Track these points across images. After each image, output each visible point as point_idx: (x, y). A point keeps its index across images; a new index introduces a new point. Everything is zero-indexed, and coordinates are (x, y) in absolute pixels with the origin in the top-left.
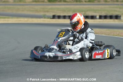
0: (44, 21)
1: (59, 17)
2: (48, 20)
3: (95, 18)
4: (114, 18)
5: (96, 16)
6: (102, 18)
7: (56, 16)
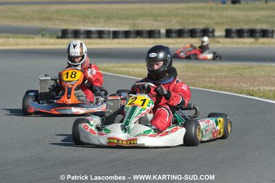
0: (43, 44)
1: (76, 34)
2: (53, 41)
3: (157, 35)
4: (198, 35)
5: (159, 31)
6: (174, 35)
7: (70, 31)
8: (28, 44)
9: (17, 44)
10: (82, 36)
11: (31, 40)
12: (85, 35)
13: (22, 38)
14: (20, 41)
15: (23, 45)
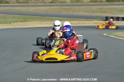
7: (109, 17)
8: (89, 24)
9: (84, 24)
10: (115, 20)
11: (91, 22)
12: (116, 19)
13: (87, 21)
14: (86, 22)
15: (86, 24)
